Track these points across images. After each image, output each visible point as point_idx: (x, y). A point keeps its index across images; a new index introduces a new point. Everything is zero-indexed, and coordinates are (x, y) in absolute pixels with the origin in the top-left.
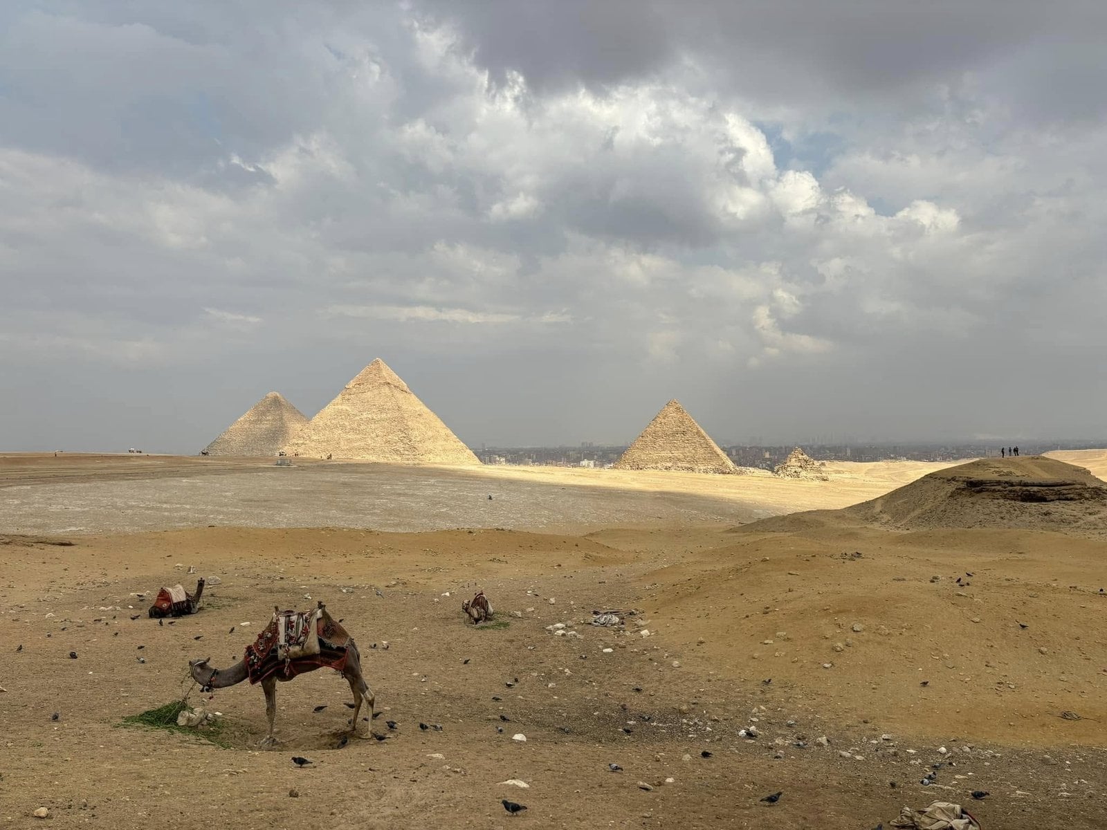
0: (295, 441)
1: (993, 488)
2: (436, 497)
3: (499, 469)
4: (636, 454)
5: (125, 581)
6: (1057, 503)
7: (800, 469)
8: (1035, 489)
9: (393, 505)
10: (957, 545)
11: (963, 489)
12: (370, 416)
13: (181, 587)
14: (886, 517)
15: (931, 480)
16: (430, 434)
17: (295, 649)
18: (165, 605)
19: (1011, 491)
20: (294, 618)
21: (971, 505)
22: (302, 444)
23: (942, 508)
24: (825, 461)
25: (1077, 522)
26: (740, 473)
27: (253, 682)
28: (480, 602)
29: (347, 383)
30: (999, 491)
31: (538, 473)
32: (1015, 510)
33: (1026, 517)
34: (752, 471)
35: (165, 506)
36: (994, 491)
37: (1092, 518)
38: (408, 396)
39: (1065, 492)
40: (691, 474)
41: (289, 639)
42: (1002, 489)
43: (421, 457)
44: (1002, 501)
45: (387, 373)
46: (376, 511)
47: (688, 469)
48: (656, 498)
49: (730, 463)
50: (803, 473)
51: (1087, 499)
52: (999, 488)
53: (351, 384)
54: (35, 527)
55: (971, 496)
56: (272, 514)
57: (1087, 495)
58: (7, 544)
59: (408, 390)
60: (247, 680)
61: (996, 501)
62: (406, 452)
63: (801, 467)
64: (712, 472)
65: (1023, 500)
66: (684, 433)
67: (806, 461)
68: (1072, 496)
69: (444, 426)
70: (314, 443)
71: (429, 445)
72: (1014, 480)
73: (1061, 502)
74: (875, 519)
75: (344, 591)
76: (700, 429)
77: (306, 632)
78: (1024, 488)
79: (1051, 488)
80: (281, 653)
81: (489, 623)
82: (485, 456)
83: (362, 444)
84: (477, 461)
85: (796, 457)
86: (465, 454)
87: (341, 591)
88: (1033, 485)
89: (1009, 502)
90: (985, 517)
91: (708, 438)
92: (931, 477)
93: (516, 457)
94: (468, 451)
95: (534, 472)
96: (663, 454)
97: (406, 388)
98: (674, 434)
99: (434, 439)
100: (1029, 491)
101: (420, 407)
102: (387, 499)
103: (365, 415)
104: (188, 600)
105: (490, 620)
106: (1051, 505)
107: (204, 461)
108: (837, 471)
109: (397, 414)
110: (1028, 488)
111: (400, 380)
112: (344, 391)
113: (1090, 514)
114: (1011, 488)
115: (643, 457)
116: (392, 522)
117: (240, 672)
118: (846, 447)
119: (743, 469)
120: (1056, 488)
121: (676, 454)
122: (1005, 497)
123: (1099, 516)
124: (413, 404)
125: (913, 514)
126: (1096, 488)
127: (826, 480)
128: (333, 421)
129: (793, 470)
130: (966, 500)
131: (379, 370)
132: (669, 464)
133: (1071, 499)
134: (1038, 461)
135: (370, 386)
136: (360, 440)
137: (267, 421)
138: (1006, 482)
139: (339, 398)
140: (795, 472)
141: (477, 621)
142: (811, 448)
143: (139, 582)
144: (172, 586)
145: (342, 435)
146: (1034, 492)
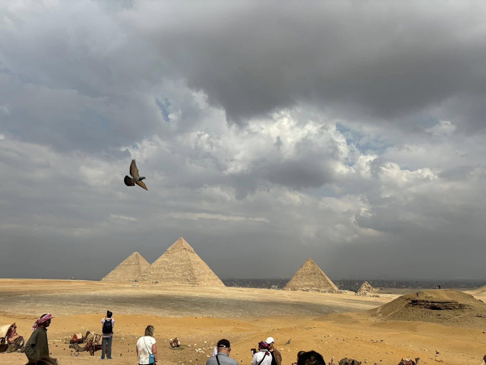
0: (143, 274)
1: (421, 303)
2: (196, 302)
3: (230, 289)
4: (293, 283)
5: (63, 333)
6: (445, 310)
7: (367, 292)
8: (436, 304)
9: (176, 306)
10: (394, 328)
11: (410, 304)
12: (176, 263)
13: (81, 334)
14: (380, 315)
15: (401, 299)
16: (202, 272)
17: (96, 343)
18: (75, 340)
19: (427, 305)
20: (98, 336)
21: (412, 311)
22: (147, 275)
23: (401, 312)
24: (383, 288)
25: (450, 319)
26: (341, 293)
27: (87, 351)
28: (175, 341)
29: (168, 248)
30: (423, 305)
31: (247, 291)
32: (427, 313)
33: (431, 317)
34: (346, 292)
35: (82, 304)
36: (421, 305)
37: (456, 317)
38: (193, 254)
39: (448, 306)
40: (317, 293)
41: (95, 341)
42: (424, 304)
43: (198, 282)
44: (424, 309)
45: (185, 244)
46: (169, 308)
47: (317, 290)
48: (293, 304)
49: (336, 288)
50: (368, 294)
51: (457, 309)
52: (423, 303)
53: (169, 250)
54: (31, 312)
55: (413, 306)
56: (126, 308)
57: (457, 307)
58: (25, 318)
59: (194, 252)
60: (86, 351)
61: (421, 309)
62: (191, 280)
63: (367, 290)
64: (328, 292)
65: (432, 309)
66: (315, 274)
67: (369, 288)
68: (451, 307)
69: (209, 268)
70: (151, 275)
71: (202, 277)
72: (429, 300)
73: (446, 310)
74: (376, 315)
75: (136, 337)
76: (322, 272)
77: (99, 340)
78: (432, 304)
79: (443, 304)
80: (93, 344)
81: (178, 348)
82: (228, 282)
83: (172, 276)
84: (223, 285)
85: (365, 286)
86: (218, 281)
87: (135, 337)
88: (436, 302)
89: (427, 309)
90: (416, 316)
91: (326, 276)
92: (401, 298)
93: (243, 283)
94: (219, 280)
95: (245, 291)
96: (306, 283)
97: (193, 251)
98: (310, 274)
99: (204, 274)
100: (434, 305)
101: (199, 259)
102: (175, 303)
103: (174, 263)
104: (82, 338)
105: (179, 347)
106: (442, 311)
107: (102, 284)
108: (388, 292)
109: (188, 262)
110: (434, 304)
111: (191, 247)
112: (166, 252)
113: (456, 315)
114: (427, 303)
115: (297, 284)
116: (174, 313)
117: (84, 349)
118: (394, 281)
119: (342, 291)
120: (444, 304)
121: (312, 283)
122: (425, 307)
123: (460, 316)
124: (196, 258)
125: (390, 314)
126: (461, 304)
127: (379, 297)
128: (160, 266)
129: (363, 292)
130: (410, 308)
131: (182, 242)
132: (308, 288)
133: (451, 309)
134: (447, 291)
135: (178, 250)
136: (172, 274)
137: (132, 265)
138: (426, 301)
139: (163, 255)
140: (364, 293)
141: (174, 347)
142: (377, 281)
143: (68, 334)
144: (78, 333)
145: (165, 272)
146: (436, 305)
